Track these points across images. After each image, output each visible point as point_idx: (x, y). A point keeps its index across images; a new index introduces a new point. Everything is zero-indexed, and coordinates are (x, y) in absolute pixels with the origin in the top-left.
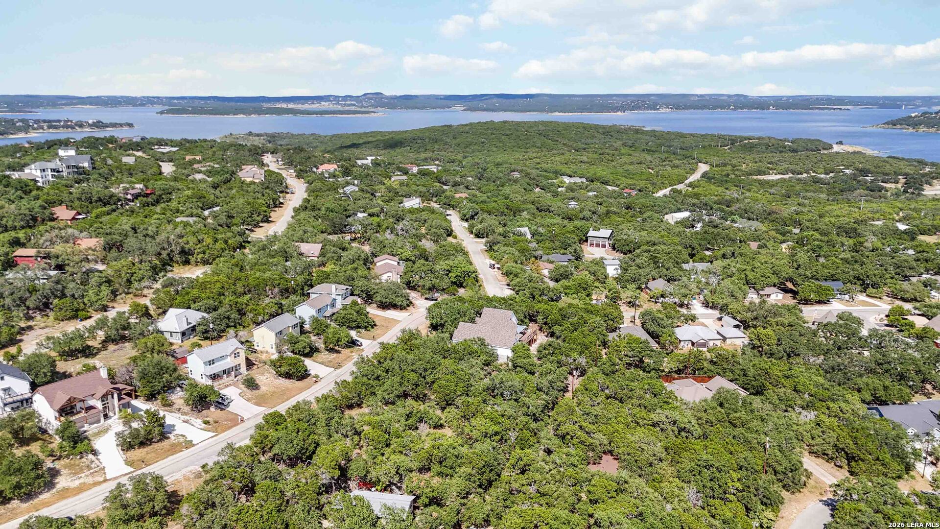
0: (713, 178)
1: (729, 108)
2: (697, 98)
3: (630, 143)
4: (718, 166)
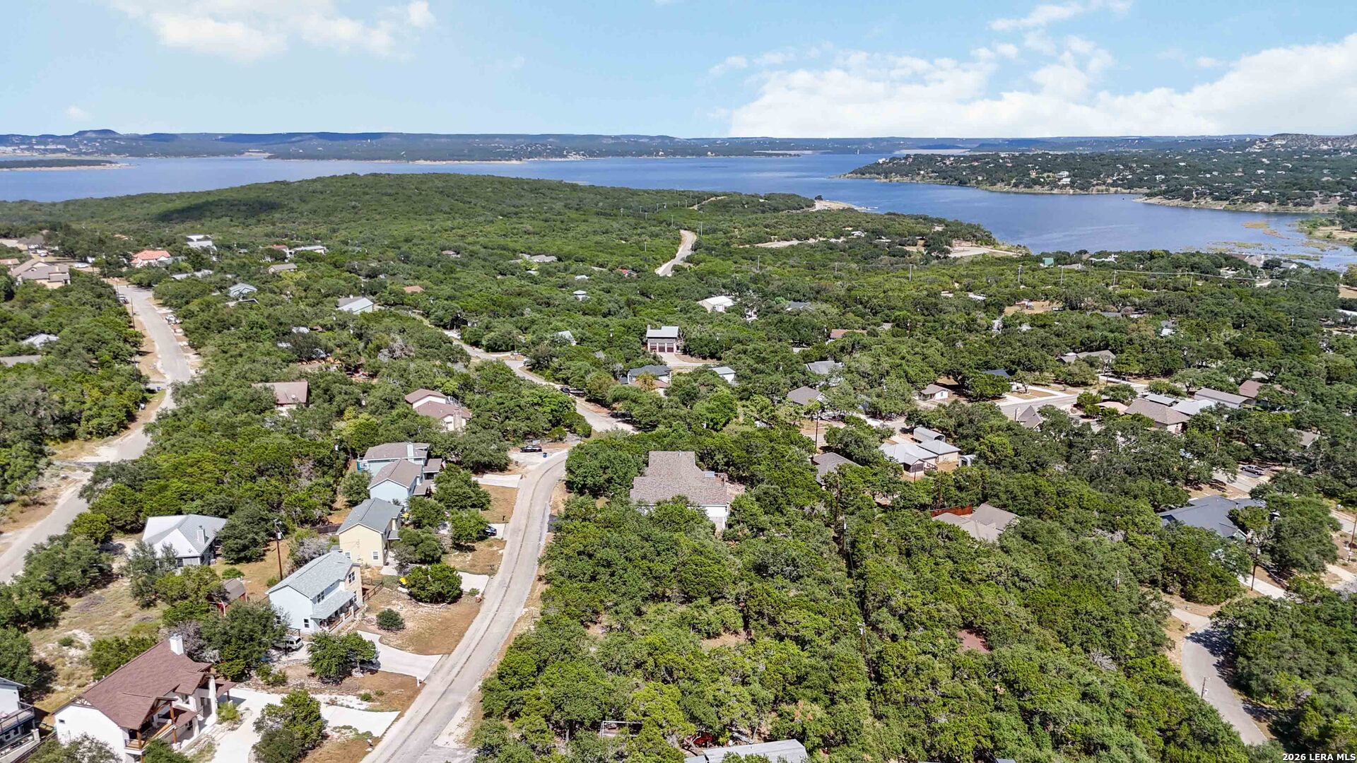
0: (714, 249)
1: (657, 155)
2: (611, 141)
3: (574, 204)
4: (705, 233)
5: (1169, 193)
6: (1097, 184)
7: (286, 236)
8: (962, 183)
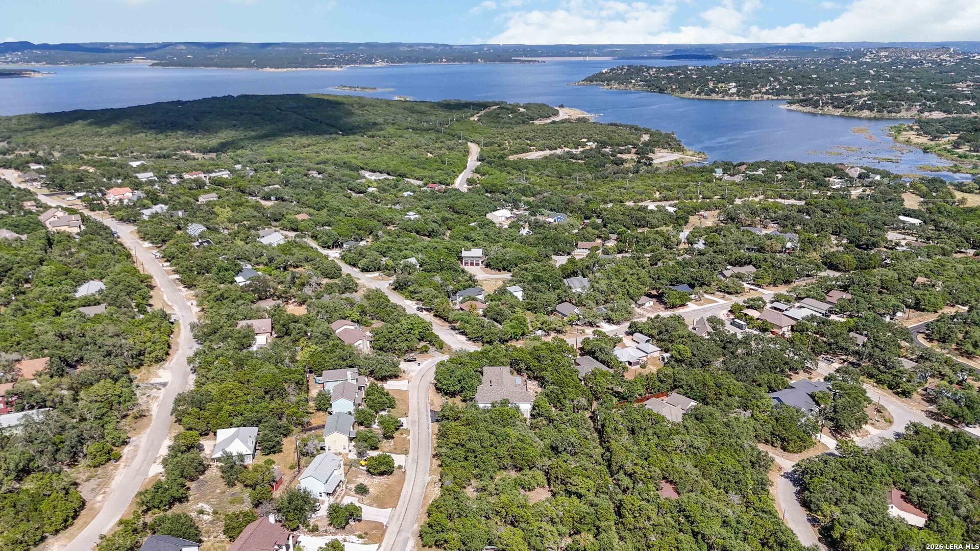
0: (492, 162)
1: (441, 61)
3: (390, 119)
4: (486, 145)
5: (804, 102)
6: (755, 93)
7: (189, 149)
8: (661, 91)
